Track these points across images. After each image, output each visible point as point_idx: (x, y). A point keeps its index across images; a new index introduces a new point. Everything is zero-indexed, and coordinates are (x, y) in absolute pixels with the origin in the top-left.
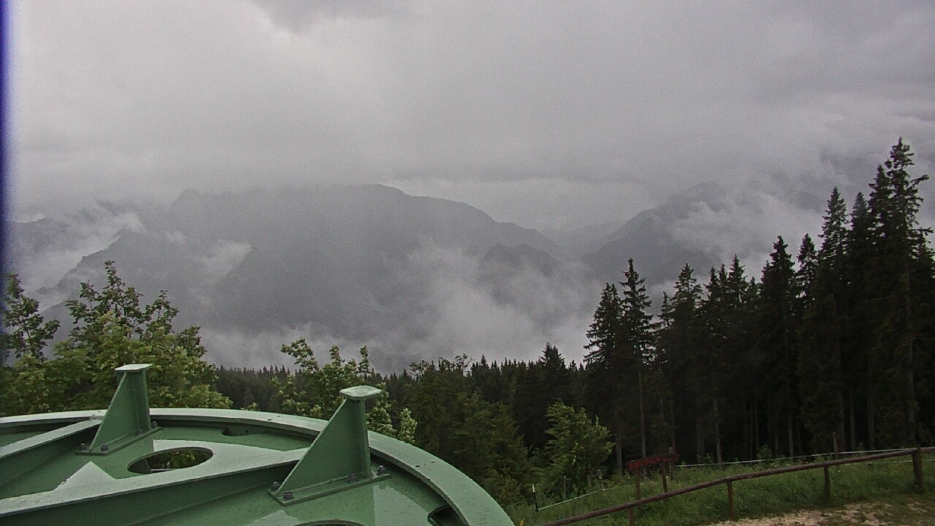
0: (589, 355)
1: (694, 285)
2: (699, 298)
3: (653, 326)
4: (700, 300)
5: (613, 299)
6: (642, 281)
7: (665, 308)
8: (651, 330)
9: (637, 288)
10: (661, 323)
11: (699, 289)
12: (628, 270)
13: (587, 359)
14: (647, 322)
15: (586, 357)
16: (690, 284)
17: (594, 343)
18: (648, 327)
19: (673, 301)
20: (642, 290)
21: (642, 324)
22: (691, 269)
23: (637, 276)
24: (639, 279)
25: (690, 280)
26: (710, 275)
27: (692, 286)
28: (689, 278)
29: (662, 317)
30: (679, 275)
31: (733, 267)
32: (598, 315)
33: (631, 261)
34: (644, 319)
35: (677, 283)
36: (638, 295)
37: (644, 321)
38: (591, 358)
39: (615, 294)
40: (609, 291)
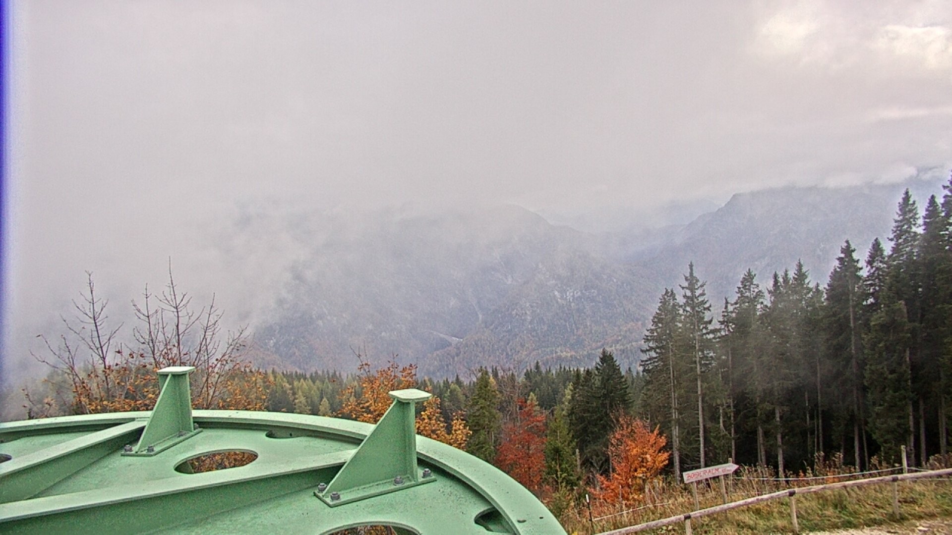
0: (646, 361)
1: (756, 290)
2: (762, 303)
3: (713, 332)
4: (762, 306)
5: (671, 304)
6: (702, 286)
7: (726, 314)
8: (711, 336)
9: (698, 293)
10: (720, 329)
11: (761, 294)
12: (688, 275)
13: (643, 363)
14: (706, 328)
15: (642, 361)
16: (752, 289)
17: (651, 349)
18: (708, 333)
19: (735, 306)
20: (703, 294)
21: (702, 330)
22: (753, 274)
23: (697, 281)
24: (699, 284)
25: (752, 286)
26: (773, 280)
27: (754, 291)
28: (752, 284)
29: (722, 323)
30: (741, 280)
31: (796, 272)
32: (656, 320)
33: (691, 266)
34: (704, 326)
35: (739, 288)
36: (698, 300)
37: (703, 328)
38: (648, 364)
39: (674, 299)
40: (668, 296)
